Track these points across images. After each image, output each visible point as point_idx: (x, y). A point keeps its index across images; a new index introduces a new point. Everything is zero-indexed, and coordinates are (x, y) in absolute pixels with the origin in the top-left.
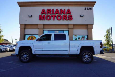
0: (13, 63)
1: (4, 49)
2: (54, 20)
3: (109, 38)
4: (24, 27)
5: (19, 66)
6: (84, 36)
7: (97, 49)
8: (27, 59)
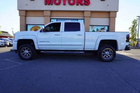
0: (11, 61)
1: (2, 43)
2: (64, 4)
3: (135, 31)
4: (25, 14)
5: (18, 64)
6: (104, 27)
7: (122, 44)
8: (29, 56)
